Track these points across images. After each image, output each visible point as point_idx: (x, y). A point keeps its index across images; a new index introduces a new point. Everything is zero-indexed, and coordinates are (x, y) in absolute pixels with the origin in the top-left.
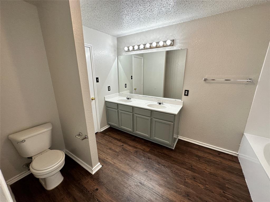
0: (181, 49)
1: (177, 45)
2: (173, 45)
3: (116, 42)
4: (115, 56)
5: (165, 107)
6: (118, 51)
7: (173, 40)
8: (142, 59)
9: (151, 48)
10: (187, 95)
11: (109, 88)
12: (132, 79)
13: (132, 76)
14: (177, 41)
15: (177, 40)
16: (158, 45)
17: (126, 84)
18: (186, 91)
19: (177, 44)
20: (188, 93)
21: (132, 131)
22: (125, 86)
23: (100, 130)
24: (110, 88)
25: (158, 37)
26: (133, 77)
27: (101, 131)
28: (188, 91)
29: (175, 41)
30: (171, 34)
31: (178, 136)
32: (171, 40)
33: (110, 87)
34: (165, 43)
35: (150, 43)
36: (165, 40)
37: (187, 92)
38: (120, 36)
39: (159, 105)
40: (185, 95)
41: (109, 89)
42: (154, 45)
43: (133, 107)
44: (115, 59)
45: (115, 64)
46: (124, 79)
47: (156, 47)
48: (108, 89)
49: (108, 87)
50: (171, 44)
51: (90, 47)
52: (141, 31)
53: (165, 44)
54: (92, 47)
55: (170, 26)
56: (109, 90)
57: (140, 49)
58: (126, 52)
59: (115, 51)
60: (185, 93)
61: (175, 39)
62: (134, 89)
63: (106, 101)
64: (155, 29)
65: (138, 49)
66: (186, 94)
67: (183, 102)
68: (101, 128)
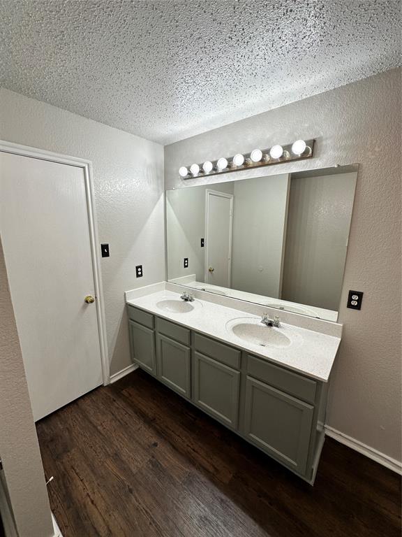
0: (339, 165)
1: (325, 156)
2: (312, 157)
3: (161, 156)
4: (159, 191)
5: (285, 337)
6: (167, 180)
7: (314, 141)
8: (231, 200)
9: (246, 166)
10: (358, 307)
11: (139, 271)
12: (202, 245)
13: (202, 240)
14: (324, 143)
15: (327, 139)
16: (268, 158)
17: (187, 259)
18: (352, 293)
19: (324, 153)
20: (359, 301)
21: (188, 397)
22: (185, 263)
23: (110, 379)
24: (141, 271)
25: (268, 136)
26: (206, 243)
27: (112, 382)
28: (360, 295)
29: (318, 144)
30: (307, 125)
31: (326, 426)
32: (308, 143)
33: (141, 267)
34: (288, 152)
35: (245, 153)
36: (289, 143)
37: (355, 297)
38: (171, 143)
39: (268, 329)
40: (350, 306)
41: (140, 273)
42: (256, 156)
43: (191, 332)
44: (159, 198)
45: (158, 210)
46: (182, 246)
47: (260, 163)
48: (137, 272)
49: (137, 268)
50: (306, 152)
51: (84, 168)
52: (223, 124)
53: (288, 156)
54: (91, 166)
55: (303, 101)
56: (138, 276)
57: (220, 171)
58: (184, 181)
59: (158, 178)
60: (350, 300)
61: (321, 138)
62: (208, 270)
63: (130, 305)
64: (259, 116)
65: (214, 172)
66: (354, 303)
67: (344, 328)
68: (111, 375)
